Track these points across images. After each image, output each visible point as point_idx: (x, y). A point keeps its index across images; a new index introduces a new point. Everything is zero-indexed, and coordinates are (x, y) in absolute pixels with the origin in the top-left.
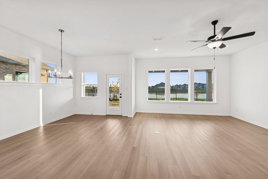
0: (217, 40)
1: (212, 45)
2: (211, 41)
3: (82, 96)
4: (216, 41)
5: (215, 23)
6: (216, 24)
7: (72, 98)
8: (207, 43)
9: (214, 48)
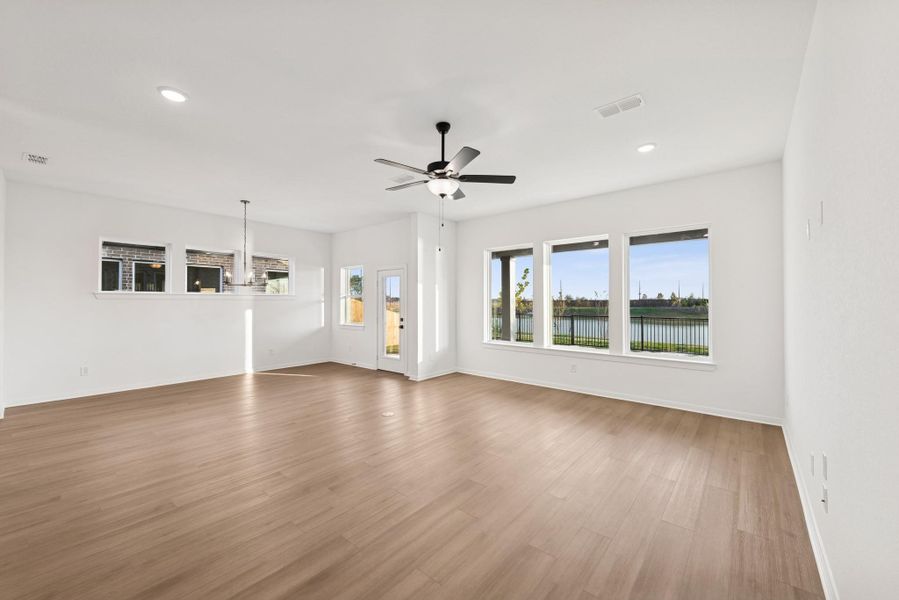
0: (448, 174)
1: (437, 186)
2: (437, 174)
3: (342, 322)
4: (446, 178)
5: (443, 127)
6: (447, 131)
7: (323, 325)
8: (426, 177)
9: (443, 195)
